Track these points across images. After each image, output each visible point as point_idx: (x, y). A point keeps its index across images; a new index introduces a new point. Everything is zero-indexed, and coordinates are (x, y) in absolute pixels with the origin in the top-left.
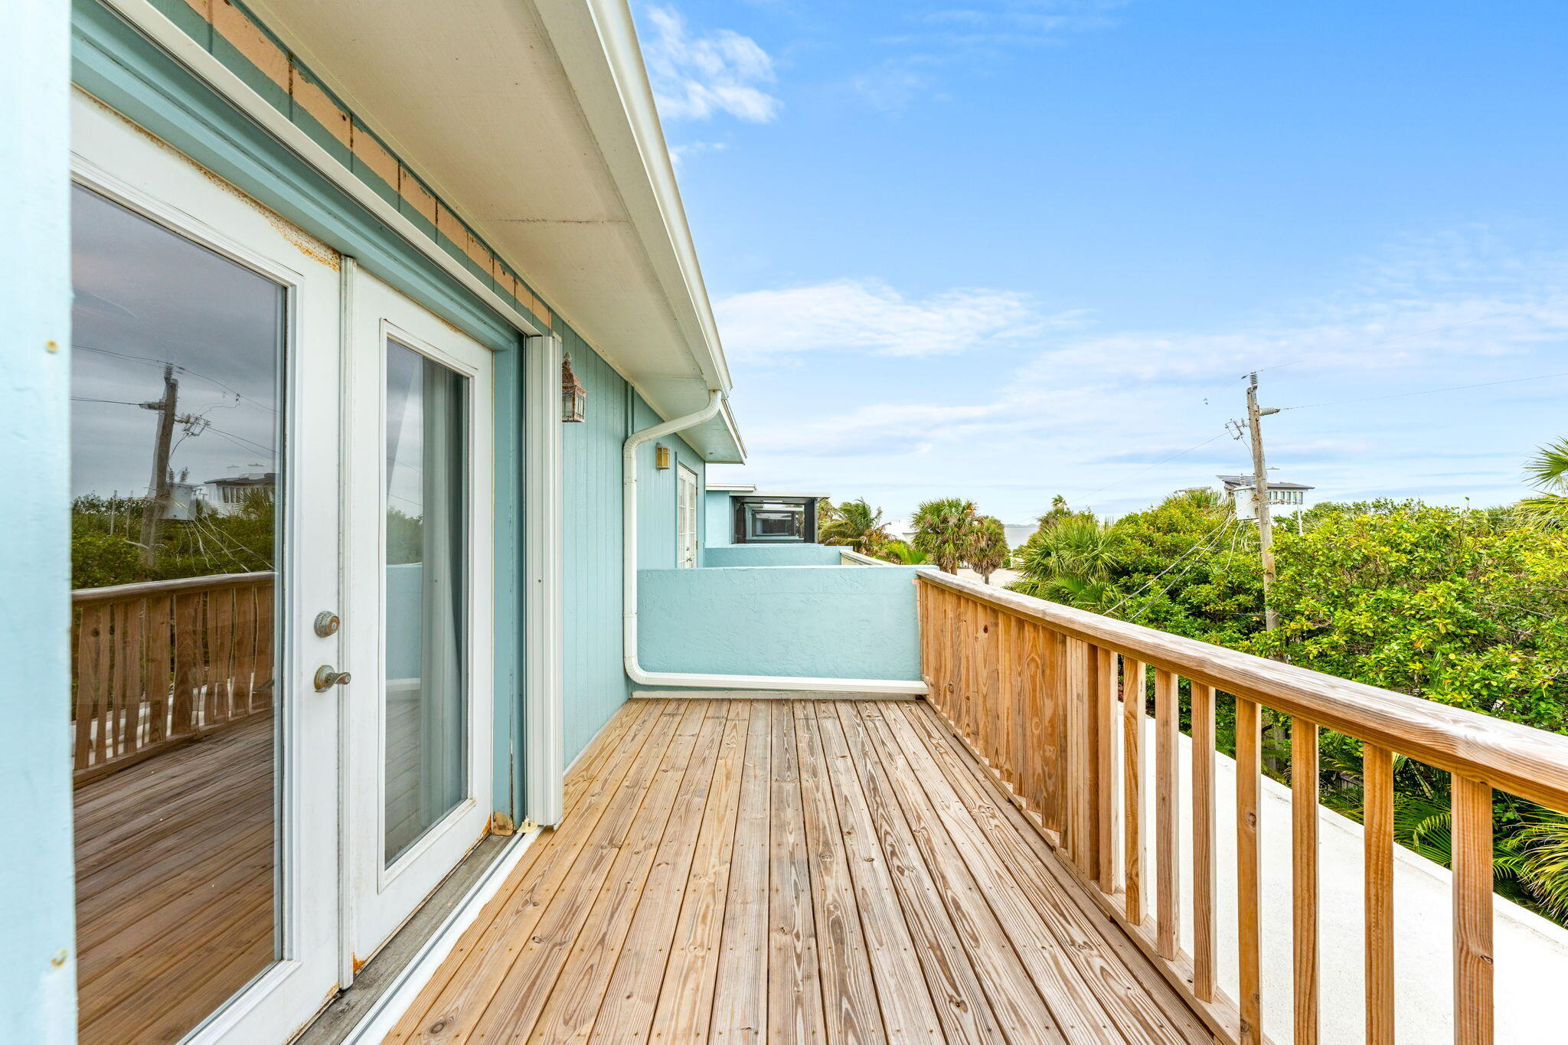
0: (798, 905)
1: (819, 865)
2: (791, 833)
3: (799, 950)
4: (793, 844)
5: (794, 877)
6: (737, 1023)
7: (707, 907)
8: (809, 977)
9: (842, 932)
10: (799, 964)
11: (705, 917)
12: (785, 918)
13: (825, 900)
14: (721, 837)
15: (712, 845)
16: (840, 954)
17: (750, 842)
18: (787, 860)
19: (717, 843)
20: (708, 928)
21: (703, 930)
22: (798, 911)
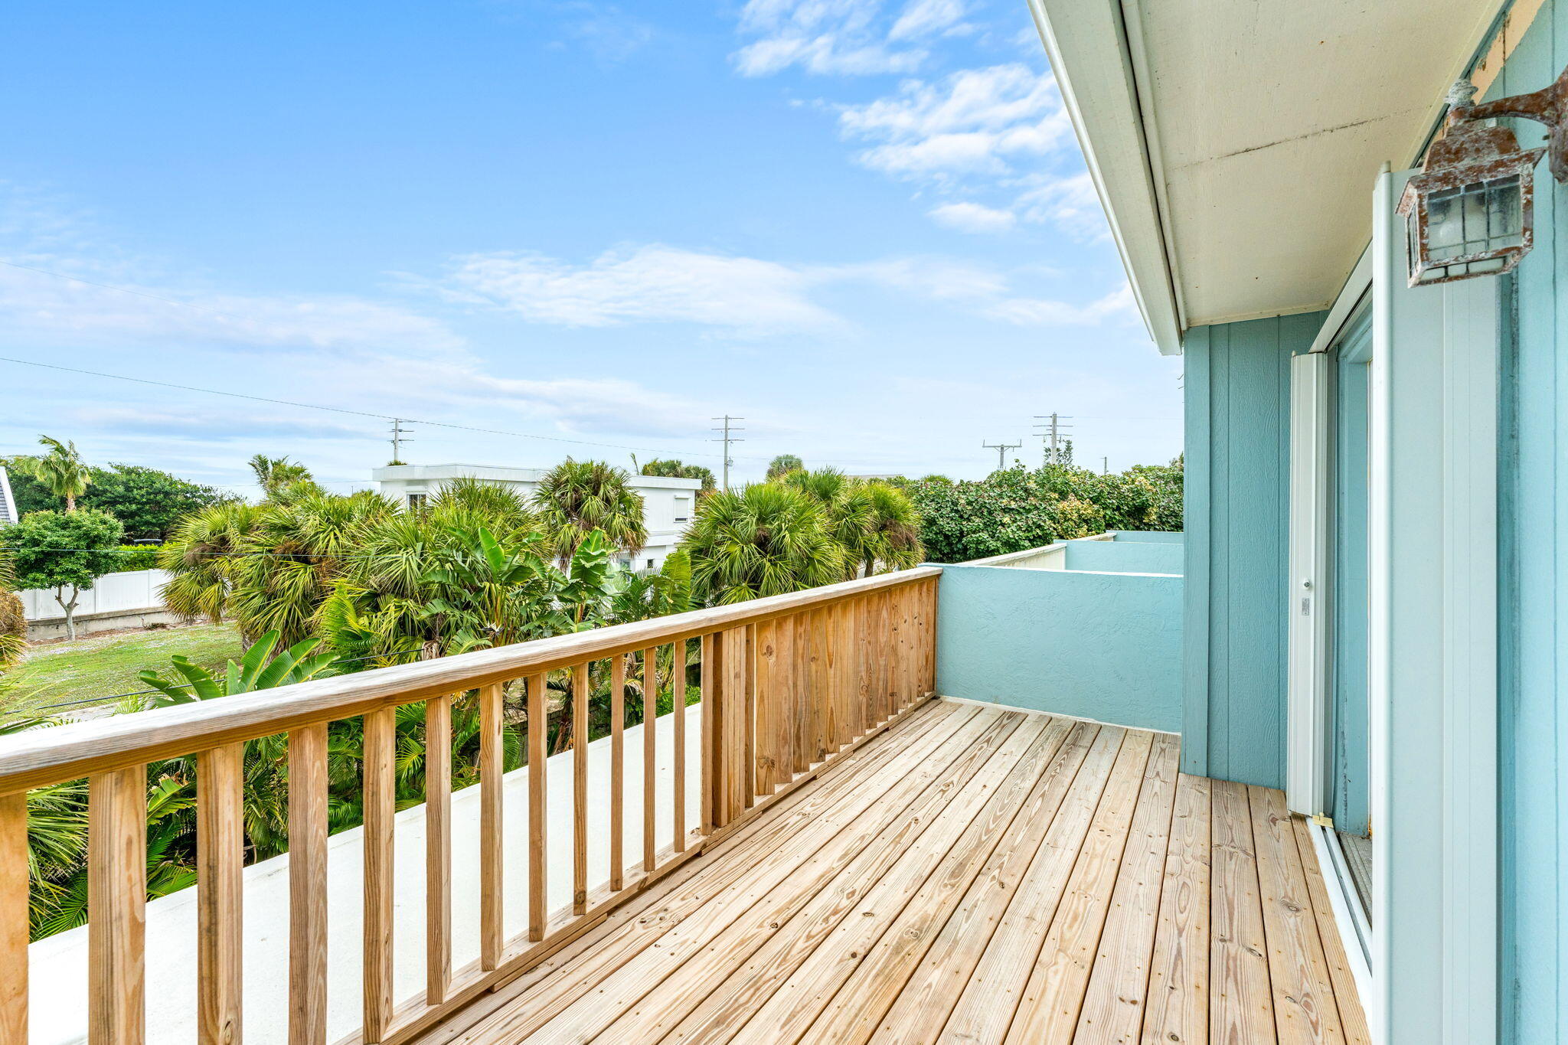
0: (978, 900)
1: (929, 927)
2: (930, 986)
3: (998, 870)
4: (937, 968)
5: (965, 926)
6: (1059, 851)
7: (1071, 926)
8: (999, 855)
9: (956, 869)
10: (1003, 863)
11: (1075, 918)
12: (997, 894)
13: (949, 895)
14: (1036, 1019)
15: (1053, 1009)
16: (968, 858)
17: (995, 992)
18: (960, 949)
19: (1045, 1011)
20: (1073, 908)
21: (1077, 908)
22: (981, 895)
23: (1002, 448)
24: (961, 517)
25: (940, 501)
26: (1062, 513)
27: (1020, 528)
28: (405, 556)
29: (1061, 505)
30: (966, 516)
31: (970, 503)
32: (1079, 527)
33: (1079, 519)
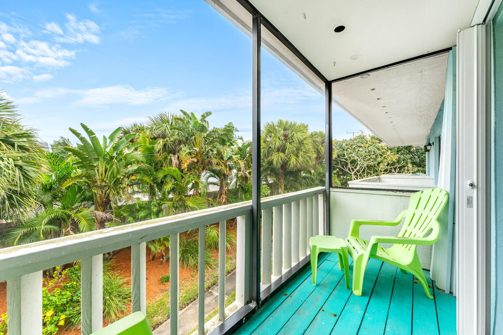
23: (353, 133)
24: (344, 150)
25: (336, 145)
26: (381, 147)
27: (366, 152)
28: (165, 125)
29: (380, 145)
30: (346, 149)
31: (347, 145)
32: (387, 151)
33: (388, 149)
